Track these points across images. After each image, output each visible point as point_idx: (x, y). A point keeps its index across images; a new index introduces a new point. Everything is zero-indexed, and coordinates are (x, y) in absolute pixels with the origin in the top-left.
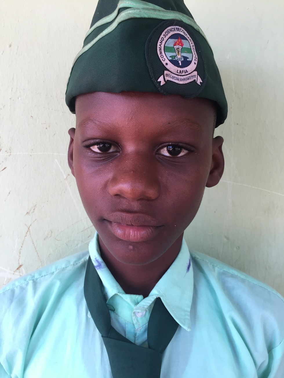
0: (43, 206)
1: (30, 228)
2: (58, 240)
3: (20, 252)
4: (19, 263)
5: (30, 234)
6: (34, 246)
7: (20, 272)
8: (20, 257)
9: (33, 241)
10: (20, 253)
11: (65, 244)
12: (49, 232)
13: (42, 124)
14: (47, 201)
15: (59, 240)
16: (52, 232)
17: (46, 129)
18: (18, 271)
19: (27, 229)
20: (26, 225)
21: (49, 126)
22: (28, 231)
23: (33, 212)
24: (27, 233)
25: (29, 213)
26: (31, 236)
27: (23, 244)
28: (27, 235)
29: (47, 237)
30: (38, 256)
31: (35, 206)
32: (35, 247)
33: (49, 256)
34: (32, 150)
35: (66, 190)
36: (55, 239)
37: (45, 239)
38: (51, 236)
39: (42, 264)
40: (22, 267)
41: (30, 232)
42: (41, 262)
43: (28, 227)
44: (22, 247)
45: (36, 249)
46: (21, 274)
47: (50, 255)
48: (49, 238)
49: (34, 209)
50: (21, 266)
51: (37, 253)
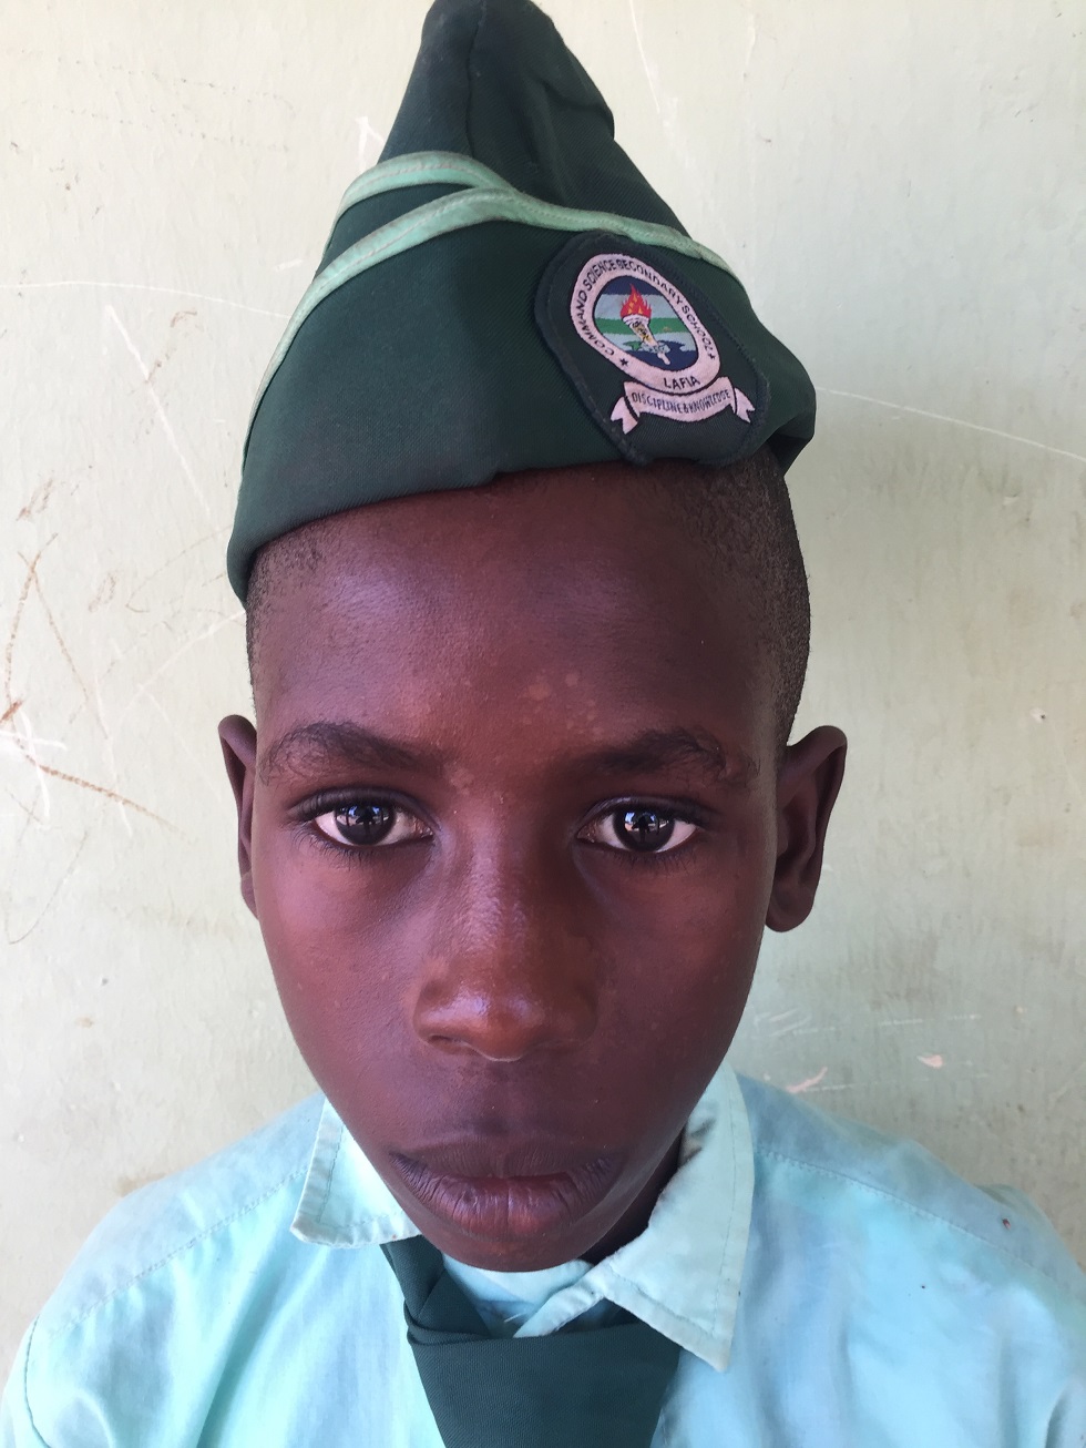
0: (77, 486)
1: (36, 569)
2: (136, 611)
3: (10, 654)
4: (8, 696)
5: (38, 590)
6: (56, 632)
7: (14, 729)
8: (10, 672)
9: (51, 617)
10: (9, 660)
11: (164, 625)
12: (105, 582)
13: (51, 170)
14: (90, 467)
15: (142, 611)
16: (113, 583)
17: (68, 188)
18: (8, 724)
19: (27, 571)
20: (22, 557)
21: (77, 179)
22: (30, 580)
23: (44, 507)
24: (27, 587)
25: (29, 512)
26: (41, 597)
27: (16, 626)
28: (30, 591)
29: (99, 599)
30: (74, 670)
31: (50, 484)
32: (58, 638)
33: (109, 671)
34: (24, 272)
35: (152, 422)
36: (127, 606)
37: (90, 608)
38: (111, 598)
39: (87, 698)
40: (20, 711)
41: (37, 582)
42: (85, 690)
43: (31, 564)
44: (13, 636)
45: (62, 643)
46: (19, 735)
47: (112, 664)
48: (106, 602)
49: (46, 498)
50: (15, 704)
51: (70, 660)
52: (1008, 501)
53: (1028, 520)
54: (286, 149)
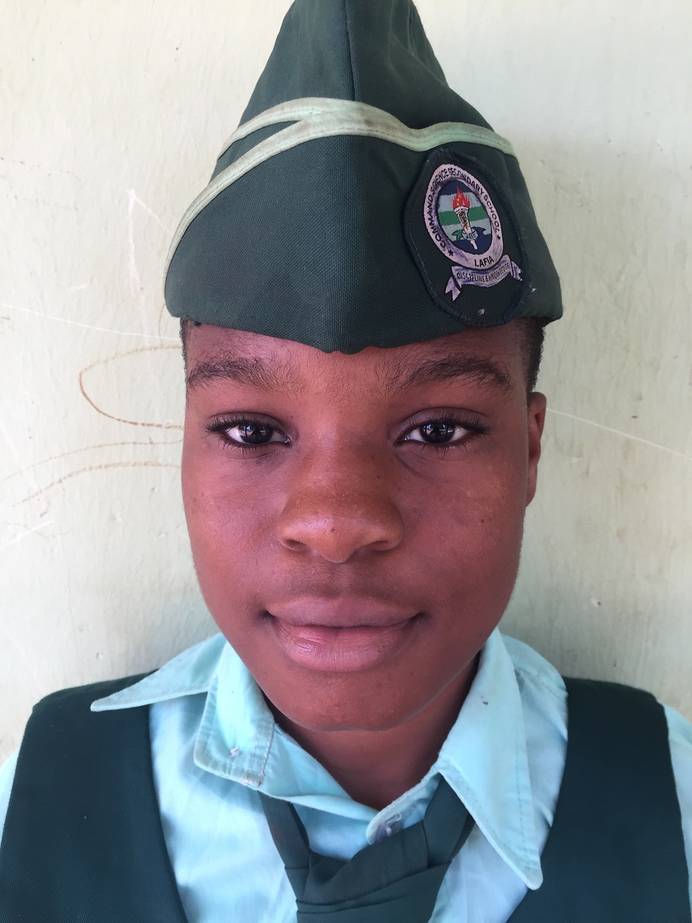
52: (575, 460)
53: (587, 473)
54: (76, 209)
